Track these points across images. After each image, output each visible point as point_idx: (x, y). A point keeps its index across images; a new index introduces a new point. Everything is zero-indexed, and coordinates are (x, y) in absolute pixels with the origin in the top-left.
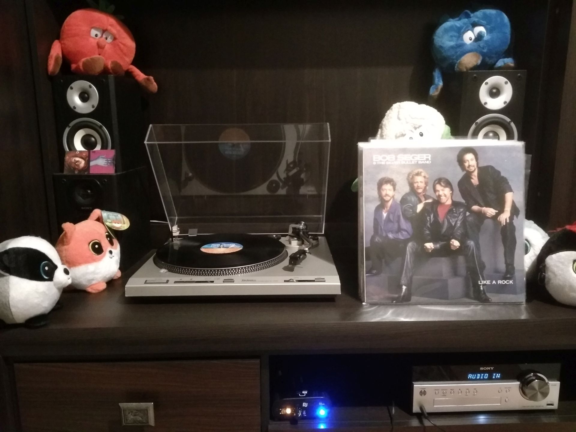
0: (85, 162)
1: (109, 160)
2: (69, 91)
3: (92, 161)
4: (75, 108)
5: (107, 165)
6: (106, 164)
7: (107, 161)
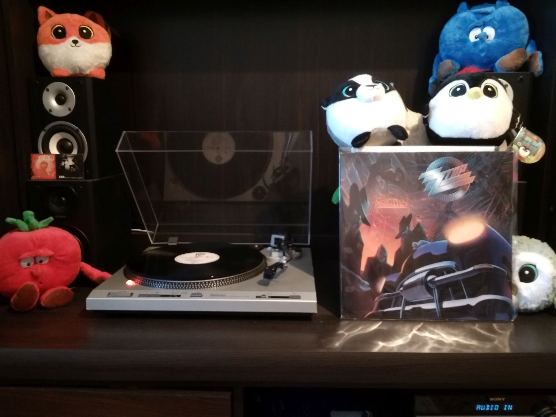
2: (45, 93)
4: (50, 110)
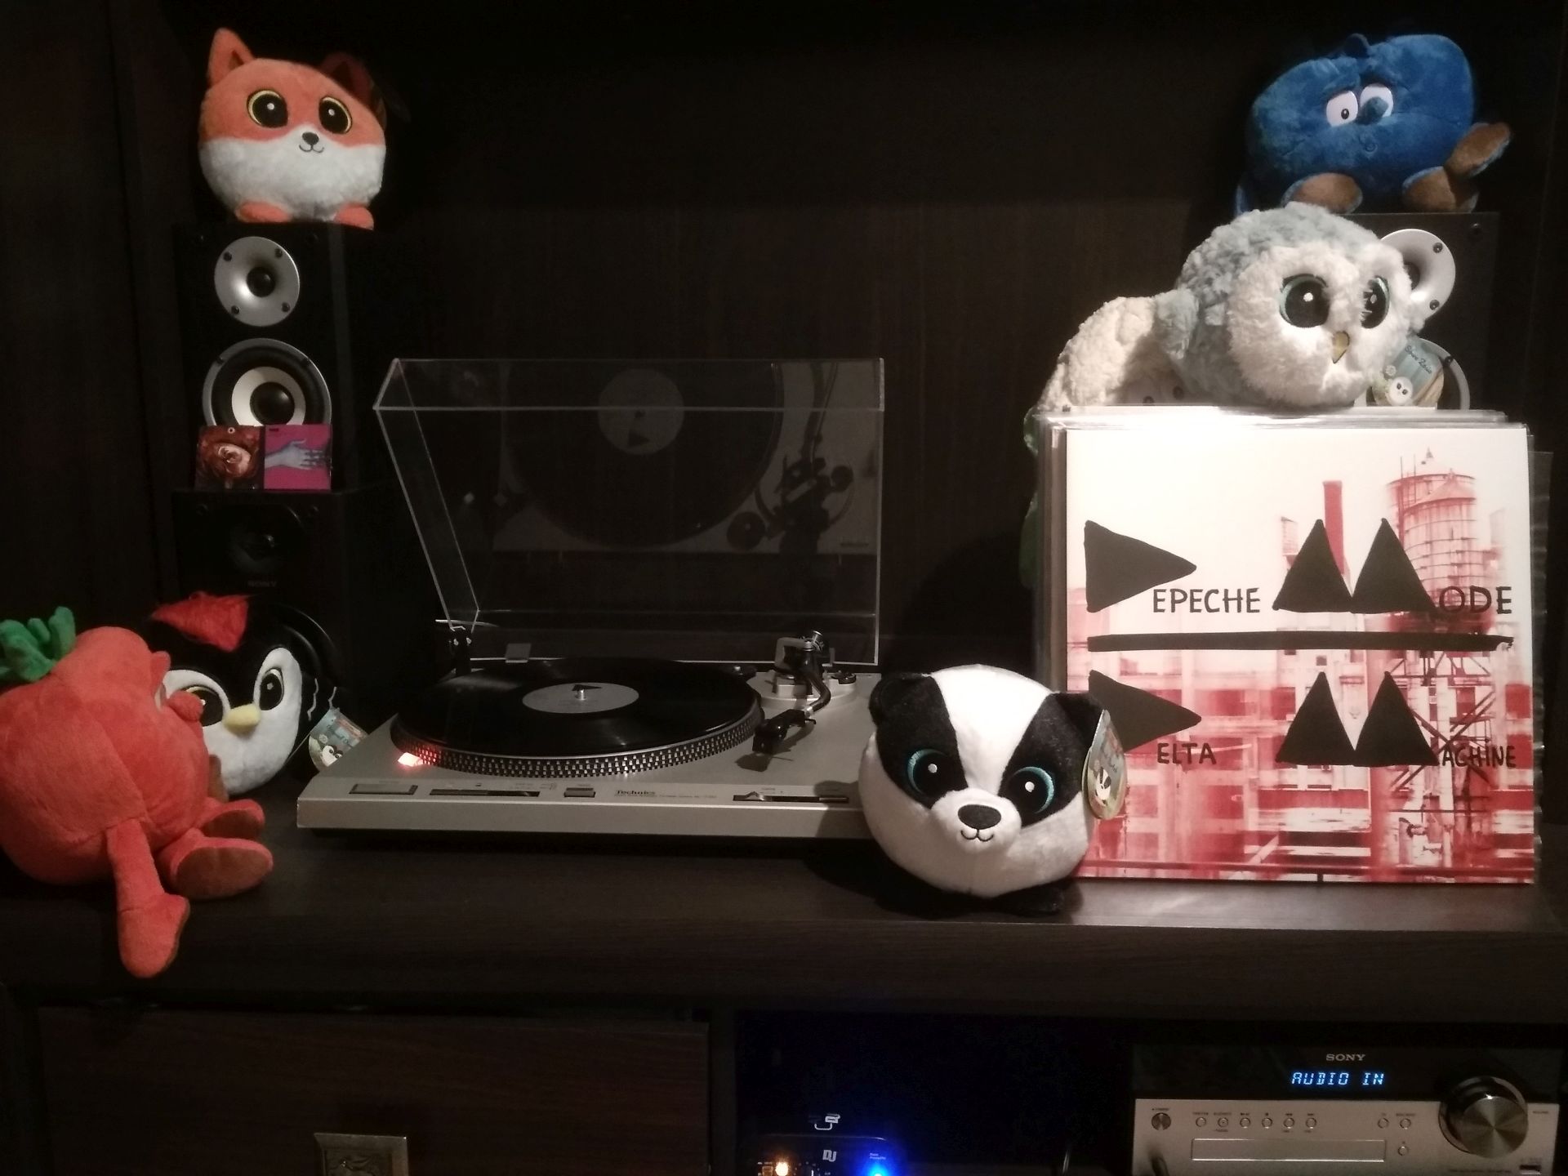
0: (251, 458)
1: (315, 451)
2: (221, 265)
3: (271, 454)
4: (236, 311)
5: (311, 465)
6: (307, 463)
7: (312, 455)
